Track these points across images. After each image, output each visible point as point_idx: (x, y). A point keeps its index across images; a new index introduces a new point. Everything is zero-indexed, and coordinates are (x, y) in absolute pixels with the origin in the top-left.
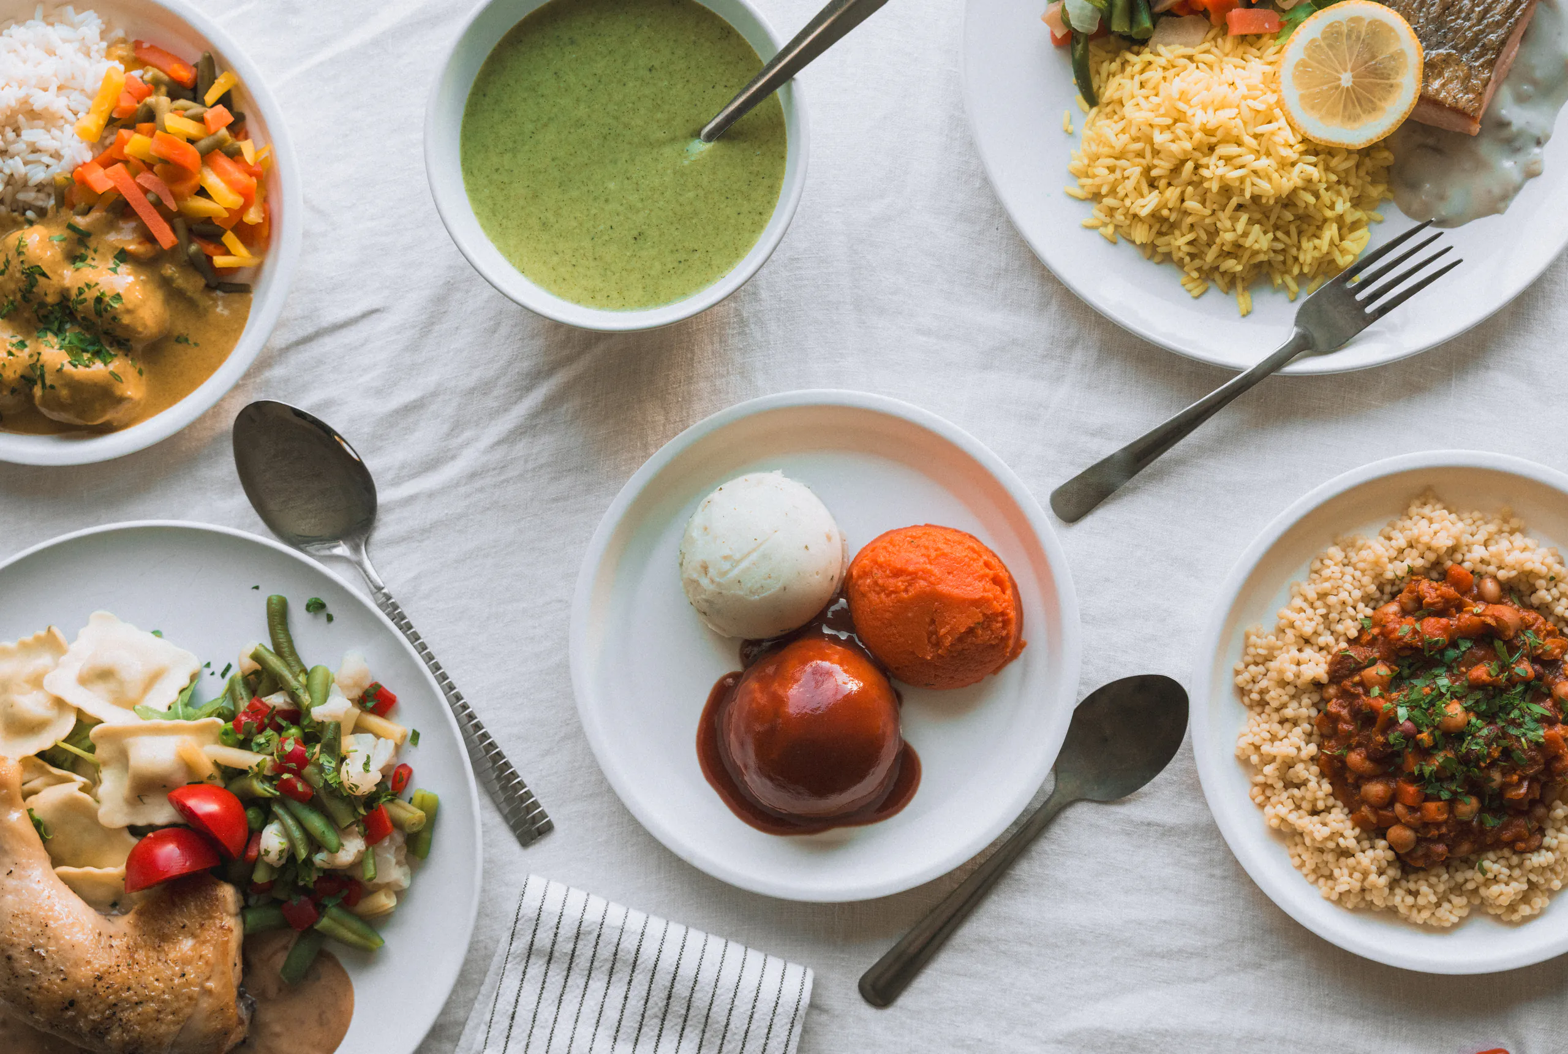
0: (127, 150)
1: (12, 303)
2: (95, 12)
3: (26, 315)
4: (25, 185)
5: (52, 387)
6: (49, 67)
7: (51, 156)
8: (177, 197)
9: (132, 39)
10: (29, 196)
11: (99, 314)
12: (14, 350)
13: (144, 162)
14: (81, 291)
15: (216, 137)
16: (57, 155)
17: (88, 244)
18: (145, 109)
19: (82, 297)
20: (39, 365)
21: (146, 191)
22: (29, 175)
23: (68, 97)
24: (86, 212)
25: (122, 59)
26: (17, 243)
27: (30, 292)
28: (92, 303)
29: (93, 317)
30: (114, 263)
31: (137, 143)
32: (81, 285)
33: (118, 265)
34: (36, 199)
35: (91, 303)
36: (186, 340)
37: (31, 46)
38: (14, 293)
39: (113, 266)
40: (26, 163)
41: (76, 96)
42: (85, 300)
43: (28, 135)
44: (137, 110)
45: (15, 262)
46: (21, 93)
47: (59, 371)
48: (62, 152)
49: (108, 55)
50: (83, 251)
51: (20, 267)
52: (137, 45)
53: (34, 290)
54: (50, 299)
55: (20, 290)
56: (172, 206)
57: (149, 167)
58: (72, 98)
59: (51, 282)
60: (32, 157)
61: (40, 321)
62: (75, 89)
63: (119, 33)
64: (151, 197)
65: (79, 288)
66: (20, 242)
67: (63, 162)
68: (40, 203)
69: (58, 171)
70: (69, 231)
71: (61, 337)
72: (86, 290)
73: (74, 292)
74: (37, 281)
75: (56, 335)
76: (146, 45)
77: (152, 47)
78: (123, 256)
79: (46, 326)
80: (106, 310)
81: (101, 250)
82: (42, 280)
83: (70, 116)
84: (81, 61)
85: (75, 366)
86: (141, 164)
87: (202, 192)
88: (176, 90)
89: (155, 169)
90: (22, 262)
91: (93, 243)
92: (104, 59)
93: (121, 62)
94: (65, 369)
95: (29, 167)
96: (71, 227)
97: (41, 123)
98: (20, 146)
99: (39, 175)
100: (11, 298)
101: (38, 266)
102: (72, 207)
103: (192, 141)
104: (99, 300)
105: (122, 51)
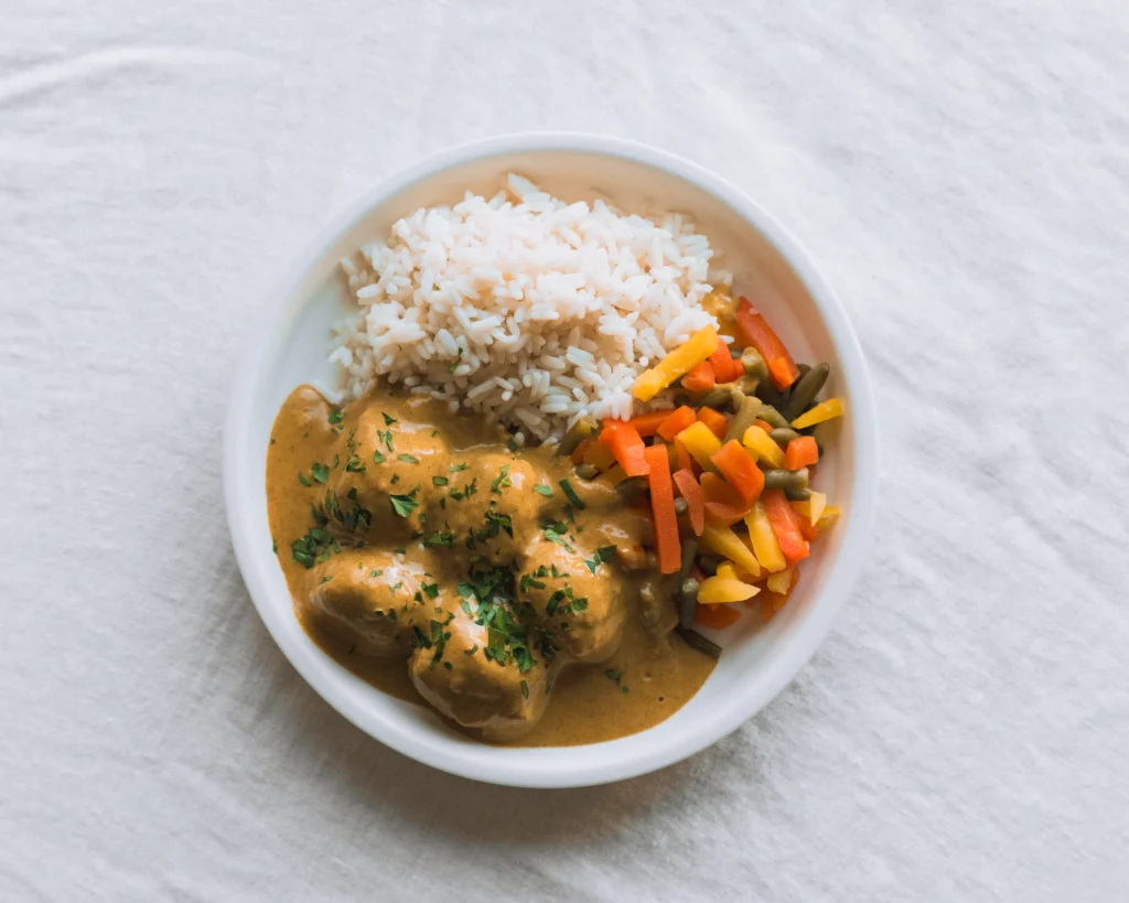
0: (683, 437)
1: (450, 539)
2: (709, 239)
3: (458, 558)
4: (537, 404)
5: (448, 665)
6: (637, 288)
7: (584, 389)
8: (709, 518)
9: (739, 294)
10: (532, 420)
11: (550, 610)
12: (423, 594)
13: (691, 457)
14: (541, 573)
15: (794, 476)
16: (591, 391)
17: (576, 518)
18: (724, 395)
19: (541, 580)
20: (445, 630)
21: (677, 494)
22: (547, 398)
23: (638, 331)
24: (590, 478)
25: (721, 317)
26: (498, 475)
27: (483, 541)
28: (550, 594)
29: (540, 609)
30: (595, 558)
31: (697, 434)
32: (547, 564)
33: (598, 563)
34: (539, 427)
35: (548, 595)
36: (618, 680)
37: (626, 250)
38: (460, 530)
39: (593, 561)
40: (553, 383)
41: (648, 333)
42: (542, 586)
43: (575, 355)
44: (713, 390)
45: (482, 496)
46: (595, 306)
47: (469, 653)
48: (601, 394)
49: (706, 302)
50: (565, 522)
51: (487, 508)
52: (743, 305)
53: (488, 541)
54: (496, 560)
55: (471, 531)
56: (699, 527)
57: (697, 470)
58: (643, 333)
59: (512, 542)
60: (562, 380)
61: (470, 573)
62: (651, 325)
63: (727, 278)
64: (680, 505)
65: (542, 567)
66: (503, 476)
67: (595, 404)
68: (538, 432)
69: (584, 413)
70: (560, 489)
71: (484, 606)
72: (550, 573)
73: (530, 569)
74: (497, 534)
75: (480, 600)
76: (753, 311)
77: (758, 316)
78: (608, 555)
79: (473, 584)
80: (561, 611)
81: (586, 533)
82: (504, 535)
83: (630, 356)
84: (675, 293)
85: (489, 658)
86: (688, 459)
87: (741, 529)
88: (769, 390)
89: (703, 476)
90: (493, 503)
91: (581, 519)
92: (700, 305)
93: (718, 322)
94: (476, 654)
95: (553, 389)
96: (565, 485)
97: (594, 346)
98: (558, 363)
99: (559, 404)
100: (453, 532)
101: (509, 518)
102: (579, 463)
103: (763, 465)
104: (559, 596)
105: (724, 304)
